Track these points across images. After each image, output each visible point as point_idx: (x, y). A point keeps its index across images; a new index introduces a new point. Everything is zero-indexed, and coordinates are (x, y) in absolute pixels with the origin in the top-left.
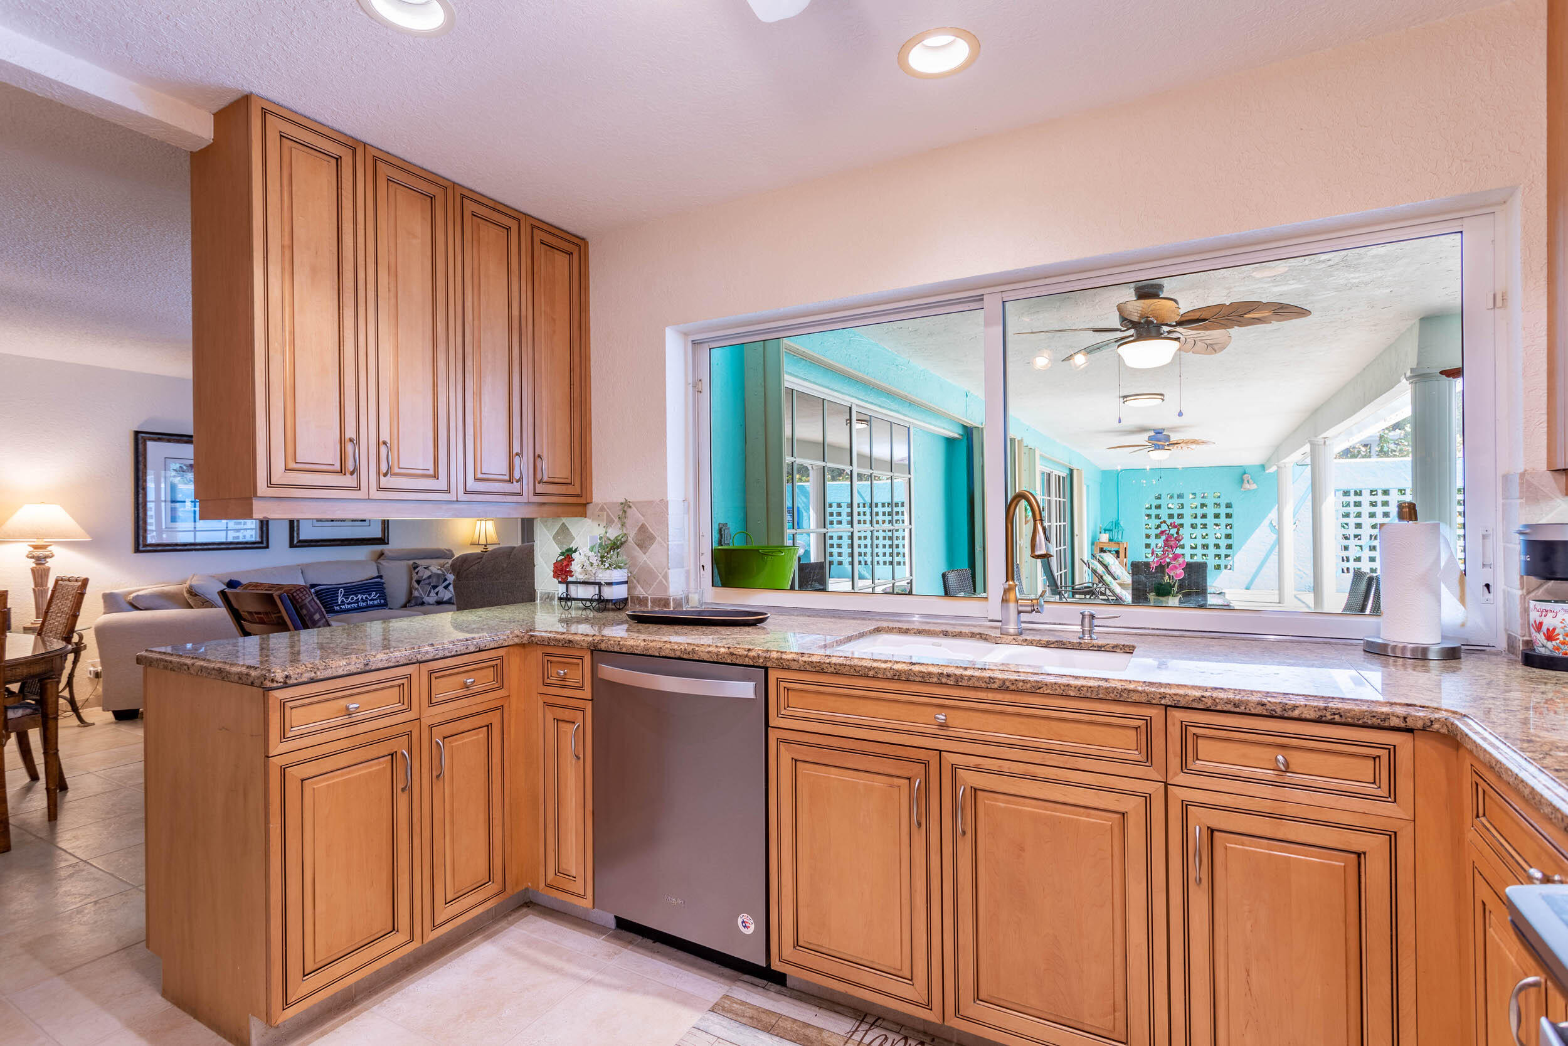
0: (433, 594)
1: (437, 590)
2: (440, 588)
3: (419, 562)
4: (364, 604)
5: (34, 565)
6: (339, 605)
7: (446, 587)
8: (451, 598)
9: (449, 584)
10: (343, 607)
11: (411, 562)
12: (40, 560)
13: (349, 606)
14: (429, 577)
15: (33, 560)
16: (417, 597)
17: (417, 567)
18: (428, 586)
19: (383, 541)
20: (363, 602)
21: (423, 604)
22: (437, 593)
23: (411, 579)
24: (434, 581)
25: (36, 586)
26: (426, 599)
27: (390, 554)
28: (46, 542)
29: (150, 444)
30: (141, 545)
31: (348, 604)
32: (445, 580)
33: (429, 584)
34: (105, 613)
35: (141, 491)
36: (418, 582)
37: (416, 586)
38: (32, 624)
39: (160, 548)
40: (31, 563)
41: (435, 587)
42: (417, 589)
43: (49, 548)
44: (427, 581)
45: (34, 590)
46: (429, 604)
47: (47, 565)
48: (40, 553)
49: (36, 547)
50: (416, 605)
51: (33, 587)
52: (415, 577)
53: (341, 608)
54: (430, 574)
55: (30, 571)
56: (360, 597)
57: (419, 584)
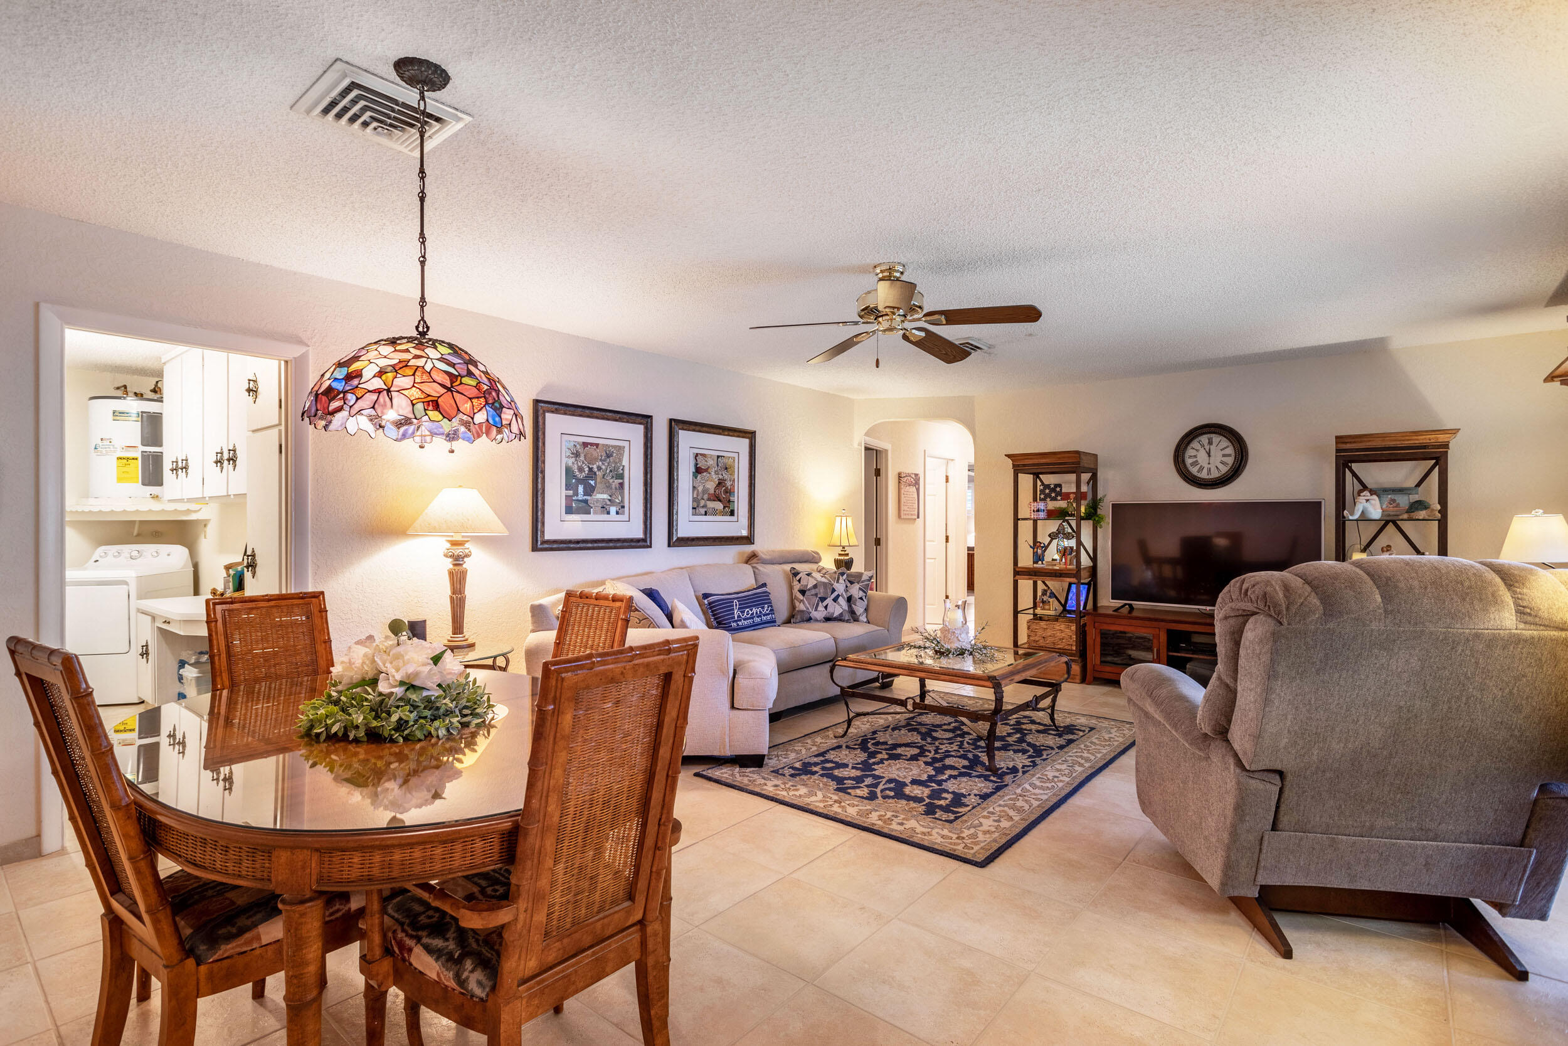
0: (821, 608)
1: (825, 603)
2: (829, 601)
3: (798, 567)
4: (759, 620)
5: (451, 566)
6: (736, 621)
7: (835, 600)
8: (841, 614)
9: (838, 596)
10: (740, 623)
11: (788, 567)
12: (458, 560)
13: (746, 622)
14: (815, 586)
15: (451, 560)
16: (802, 611)
17: (799, 573)
18: (814, 598)
19: (749, 540)
20: (758, 617)
21: (809, 619)
22: (826, 607)
23: (791, 588)
24: (821, 592)
25: (454, 592)
26: (814, 614)
27: (764, 556)
28: (463, 536)
29: (547, 415)
30: (540, 544)
31: (745, 619)
32: (834, 590)
33: (816, 595)
34: (533, 631)
35: (540, 475)
36: (803, 592)
37: (801, 597)
38: (449, 641)
39: (555, 546)
40: (448, 564)
41: (823, 599)
42: (802, 601)
43: (467, 545)
44: (813, 592)
45: (451, 598)
46: (816, 620)
47: (464, 566)
48: (458, 551)
49: (454, 543)
50: (803, 621)
51: (449, 593)
52: (797, 586)
53: (738, 625)
54: (815, 582)
55: (447, 573)
56: (754, 610)
57: (803, 595)
